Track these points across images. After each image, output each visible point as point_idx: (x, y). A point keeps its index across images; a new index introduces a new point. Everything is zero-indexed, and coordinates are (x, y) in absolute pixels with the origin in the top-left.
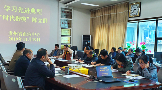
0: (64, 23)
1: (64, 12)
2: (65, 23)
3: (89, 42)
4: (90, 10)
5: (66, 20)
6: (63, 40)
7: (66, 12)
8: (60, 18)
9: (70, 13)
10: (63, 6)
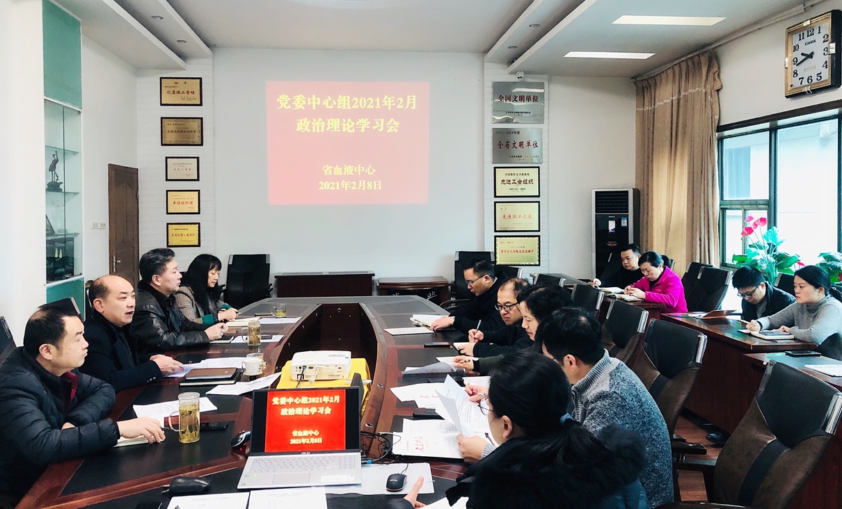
0: (507, 146)
1: (508, 98)
3: (624, 223)
4: (633, 78)
5: (518, 132)
6: (504, 216)
7: (515, 100)
8: (490, 126)
9: (535, 98)
10: (503, 75)
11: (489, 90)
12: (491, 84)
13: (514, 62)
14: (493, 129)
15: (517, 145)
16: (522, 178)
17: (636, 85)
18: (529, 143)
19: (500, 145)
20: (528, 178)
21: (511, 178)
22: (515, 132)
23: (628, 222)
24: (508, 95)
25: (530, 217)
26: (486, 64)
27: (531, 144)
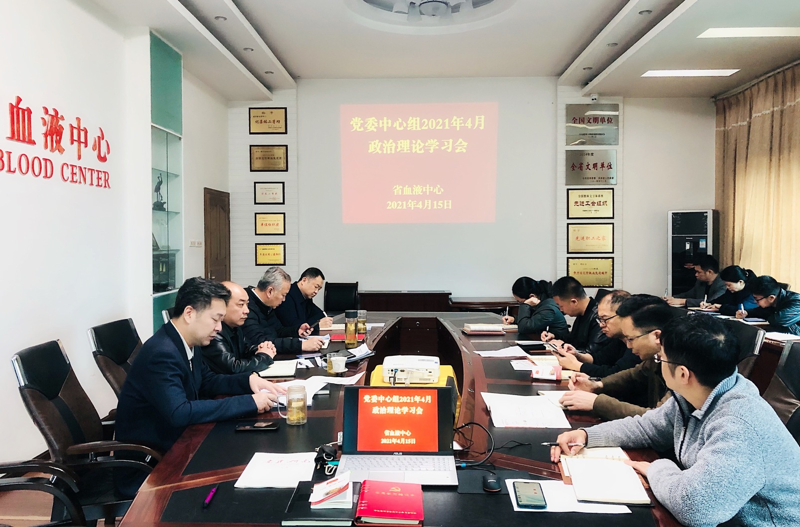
0: (581, 168)
1: (582, 121)
2: (584, 167)
3: (702, 245)
4: (713, 97)
5: (592, 154)
6: (577, 238)
7: (589, 122)
8: (563, 148)
9: (610, 120)
10: (577, 97)
11: (562, 113)
12: (564, 107)
13: (588, 84)
14: (567, 151)
15: (591, 167)
16: (596, 200)
17: (716, 105)
18: (603, 165)
19: (573, 167)
20: (602, 199)
21: (585, 200)
22: (589, 154)
23: (707, 244)
24: (582, 117)
25: (604, 239)
26: (559, 87)
27: (606, 165)
